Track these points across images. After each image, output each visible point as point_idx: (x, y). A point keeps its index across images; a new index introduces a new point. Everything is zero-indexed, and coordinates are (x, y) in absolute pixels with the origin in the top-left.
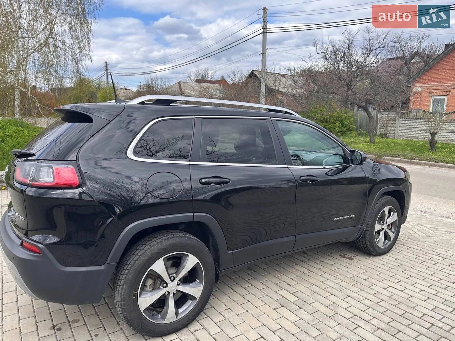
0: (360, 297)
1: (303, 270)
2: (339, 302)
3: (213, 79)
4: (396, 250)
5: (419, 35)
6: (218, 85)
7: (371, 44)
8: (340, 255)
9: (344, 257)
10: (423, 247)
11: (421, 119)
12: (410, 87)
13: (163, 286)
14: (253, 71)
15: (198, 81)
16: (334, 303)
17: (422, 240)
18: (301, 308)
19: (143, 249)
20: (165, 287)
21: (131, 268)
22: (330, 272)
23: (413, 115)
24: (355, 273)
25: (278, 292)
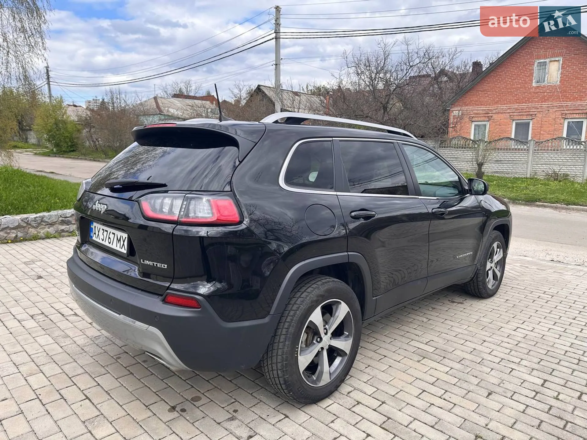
0: (497, 341)
1: (421, 319)
2: (479, 348)
3: (197, 95)
4: (500, 291)
5: (451, 51)
6: (208, 102)
7: (410, 59)
8: (449, 301)
9: (453, 302)
10: (526, 286)
11: (462, 148)
12: (449, 110)
13: (317, 341)
14: (259, 86)
15: (175, 96)
16: (475, 349)
17: (519, 279)
18: (444, 358)
19: (300, 297)
20: (319, 342)
21: (292, 320)
22: (450, 318)
23: (454, 143)
24: (477, 317)
25: (410, 343)
